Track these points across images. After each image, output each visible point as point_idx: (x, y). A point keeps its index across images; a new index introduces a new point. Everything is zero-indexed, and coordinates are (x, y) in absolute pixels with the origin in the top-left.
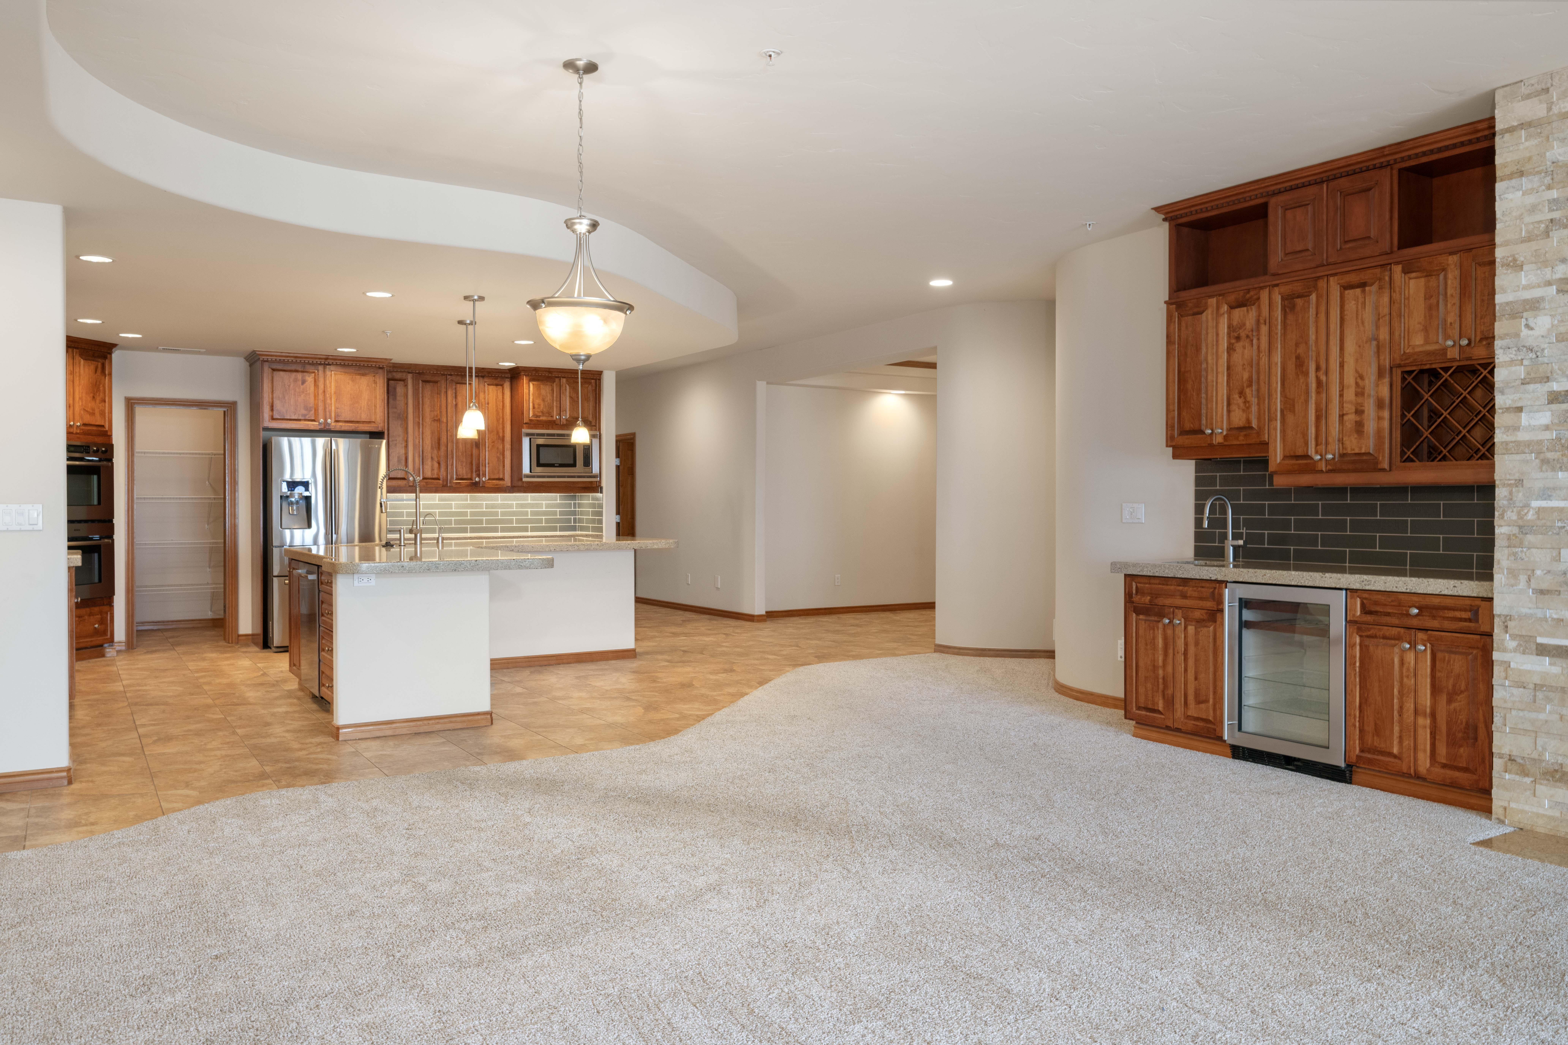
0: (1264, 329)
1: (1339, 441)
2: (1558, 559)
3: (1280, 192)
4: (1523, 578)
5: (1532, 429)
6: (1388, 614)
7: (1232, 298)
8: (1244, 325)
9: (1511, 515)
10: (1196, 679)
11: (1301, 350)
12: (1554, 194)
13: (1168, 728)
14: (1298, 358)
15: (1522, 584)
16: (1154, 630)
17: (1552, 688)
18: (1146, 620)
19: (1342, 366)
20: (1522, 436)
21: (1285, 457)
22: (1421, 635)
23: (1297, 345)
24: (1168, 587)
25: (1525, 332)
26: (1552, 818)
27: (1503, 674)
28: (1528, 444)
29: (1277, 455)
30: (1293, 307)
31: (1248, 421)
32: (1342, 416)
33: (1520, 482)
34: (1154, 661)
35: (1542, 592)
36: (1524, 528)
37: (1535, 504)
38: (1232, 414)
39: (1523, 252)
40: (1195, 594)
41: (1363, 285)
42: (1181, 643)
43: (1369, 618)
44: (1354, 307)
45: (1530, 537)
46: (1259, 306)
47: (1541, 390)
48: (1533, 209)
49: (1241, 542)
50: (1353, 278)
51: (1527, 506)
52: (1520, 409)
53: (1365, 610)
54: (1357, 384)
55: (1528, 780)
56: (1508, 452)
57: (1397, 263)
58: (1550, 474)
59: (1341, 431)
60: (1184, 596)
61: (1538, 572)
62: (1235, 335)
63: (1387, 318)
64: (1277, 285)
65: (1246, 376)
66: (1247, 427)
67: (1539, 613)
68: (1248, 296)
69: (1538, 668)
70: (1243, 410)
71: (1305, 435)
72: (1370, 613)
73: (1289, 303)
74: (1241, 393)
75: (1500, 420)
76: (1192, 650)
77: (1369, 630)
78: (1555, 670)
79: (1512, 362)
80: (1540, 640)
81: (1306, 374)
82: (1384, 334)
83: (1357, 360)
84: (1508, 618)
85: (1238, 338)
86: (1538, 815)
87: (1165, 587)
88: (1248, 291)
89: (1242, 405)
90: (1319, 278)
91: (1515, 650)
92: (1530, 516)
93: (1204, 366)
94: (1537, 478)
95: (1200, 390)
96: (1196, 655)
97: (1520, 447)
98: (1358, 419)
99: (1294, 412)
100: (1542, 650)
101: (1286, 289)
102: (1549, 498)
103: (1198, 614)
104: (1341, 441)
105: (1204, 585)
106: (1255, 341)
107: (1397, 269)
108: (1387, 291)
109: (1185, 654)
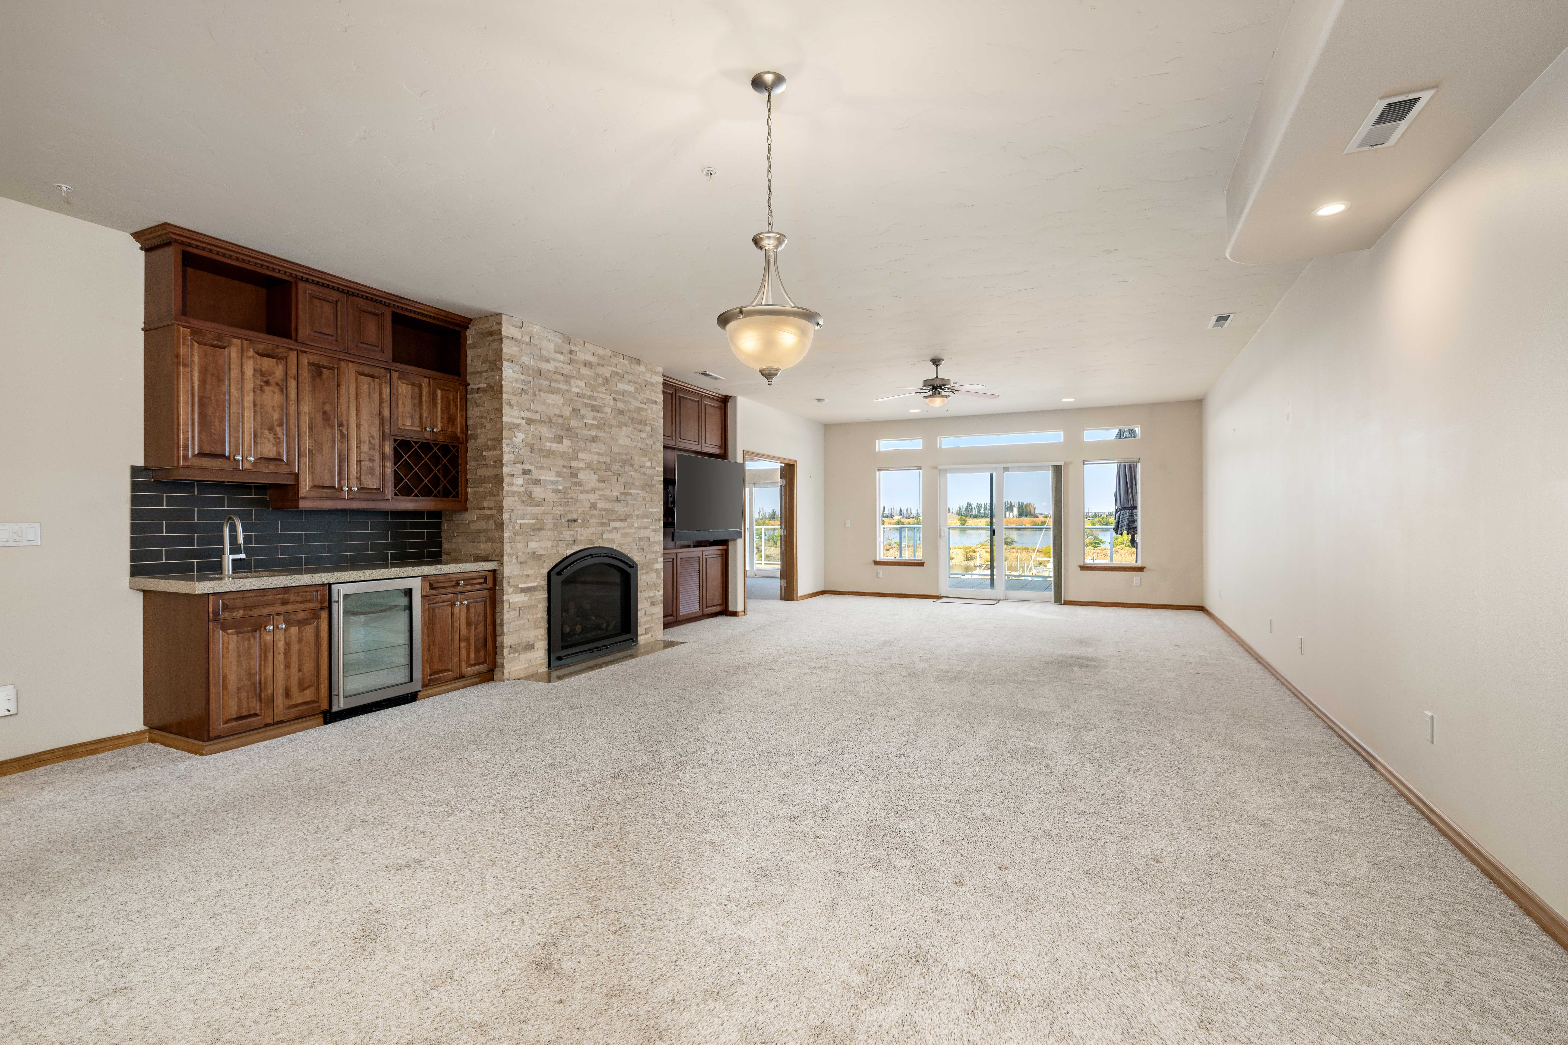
0: (293, 384)
1: (357, 478)
2: (526, 547)
3: (307, 280)
4: (514, 557)
5: (517, 485)
6: (444, 587)
7: (261, 347)
8: (274, 373)
9: (510, 527)
10: (300, 670)
11: (327, 407)
12: (523, 377)
13: (266, 725)
14: (325, 413)
15: (514, 561)
16: (249, 640)
17: (525, 607)
18: (238, 633)
19: (358, 426)
20: (514, 489)
21: (314, 487)
22: (462, 596)
23: (324, 403)
24: (266, 598)
25: (514, 439)
26: (526, 668)
27: (508, 606)
28: (516, 492)
29: (305, 485)
30: (320, 374)
31: (279, 453)
32: (359, 462)
33: (512, 511)
34: (250, 669)
35: (521, 563)
36: (515, 534)
37: (519, 521)
38: (259, 446)
39: (514, 399)
40: (299, 599)
41: (372, 376)
42: (281, 645)
43: (434, 592)
44: (367, 389)
45: (518, 538)
46: (287, 363)
47: (520, 467)
48: (517, 380)
49: (243, 556)
50: (367, 370)
51: (516, 522)
52: (513, 475)
53: (432, 587)
54: (370, 441)
55: (516, 655)
56: (508, 496)
57: (395, 371)
58: (524, 507)
59: (359, 472)
60: (285, 603)
61: (520, 554)
62: (264, 380)
63: (389, 403)
64: (305, 352)
65: (276, 416)
66: (278, 460)
67: (521, 573)
68: (277, 351)
69: (520, 600)
70: (274, 445)
71: (331, 472)
72: (435, 588)
73: (317, 370)
74: (271, 430)
75: (506, 480)
76: (295, 647)
77: (435, 599)
78: (526, 598)
79: (509, 452)
80: (521, 586)
81: (333, 427)
82: (387, 413)
83: (370, 425)
84: (509, 577)
85: (267, 383)
86: (521, 669)
87: (262, 599)
88: (278, 347)
89: (272, 439)
90: (341, 360)
91: (512, 593)
92: (517, 527)
93: (227, 397)
94: (520, 509)
95: (222, 419)
96: (299, 651)
97: (513, 494)
98: (371, 465)
99: (322, 453)
100: (523, 591)
101: (314, 359)
102: (524, 519)
103: (301, 616)
104: (359, 479)
105: (307, 589)
106: (285, 390)
107: (395, 375)
108: (388, 385)
109: (287, 653)
